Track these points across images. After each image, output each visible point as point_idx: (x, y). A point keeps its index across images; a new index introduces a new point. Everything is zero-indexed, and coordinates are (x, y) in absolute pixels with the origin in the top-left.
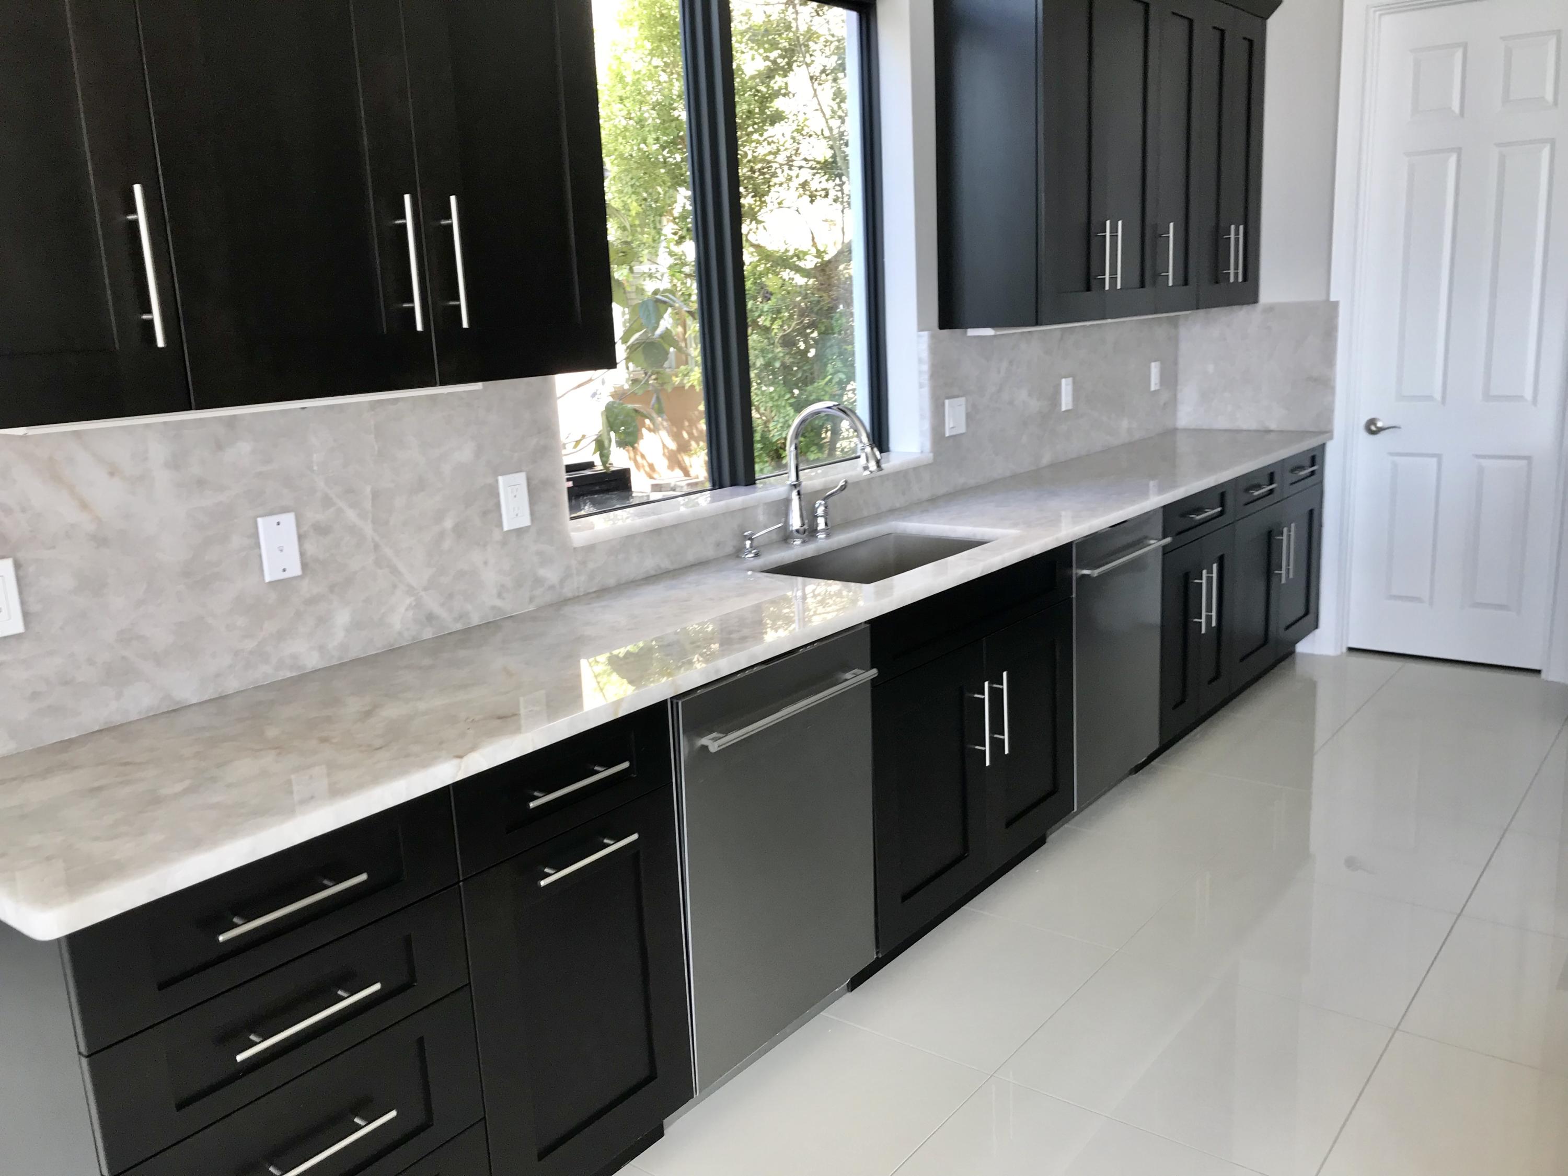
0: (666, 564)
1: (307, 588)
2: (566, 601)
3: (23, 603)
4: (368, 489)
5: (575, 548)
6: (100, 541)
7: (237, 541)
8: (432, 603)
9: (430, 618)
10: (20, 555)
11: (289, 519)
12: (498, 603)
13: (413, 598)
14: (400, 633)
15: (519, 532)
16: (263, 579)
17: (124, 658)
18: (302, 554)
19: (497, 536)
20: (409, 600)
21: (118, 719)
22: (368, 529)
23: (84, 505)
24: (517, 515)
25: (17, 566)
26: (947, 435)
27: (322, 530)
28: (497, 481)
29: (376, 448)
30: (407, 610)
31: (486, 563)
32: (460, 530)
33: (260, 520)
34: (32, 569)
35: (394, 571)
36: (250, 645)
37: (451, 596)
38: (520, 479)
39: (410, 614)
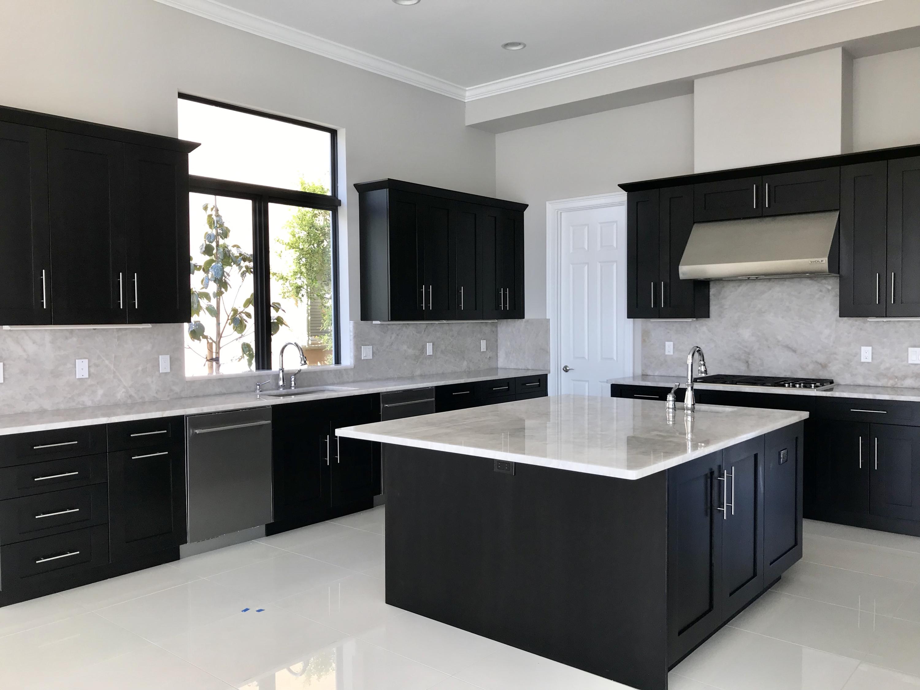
0: (224, 391)
1: (89, 382)
2: (182, 398)
3: (4, 375)
4: (113, 355)
5: (187, 382)
6: (28, 360)
7: (69, 365)
8: (132, 392)
9: (131, 396)
10: (5, 362)
11: (86, 361)
12: (155, 395)
13: (125, 390)
14: (119, 400)
15: (166, 374)
16: (76, 377)
17: (30, 394)
18: (89, 371)
19: (157, 373)
20: (123, 390)
21: (26, 411)
22: (112, 367)
23: (24, 351)
24: (165, 368)
25: (4, 365)
26: (362, 359)
27: (97, 366)
28: (159, 357)
29: (117, 343)
30: (123, 393)
31: (152, 382)
32: (144, 371)
33: (77, 360)
34: (7, 366)
35: (120, 380)
36: (69, 396)
37: (139, 391)
38: (168, 357)
39: (124, 394)
